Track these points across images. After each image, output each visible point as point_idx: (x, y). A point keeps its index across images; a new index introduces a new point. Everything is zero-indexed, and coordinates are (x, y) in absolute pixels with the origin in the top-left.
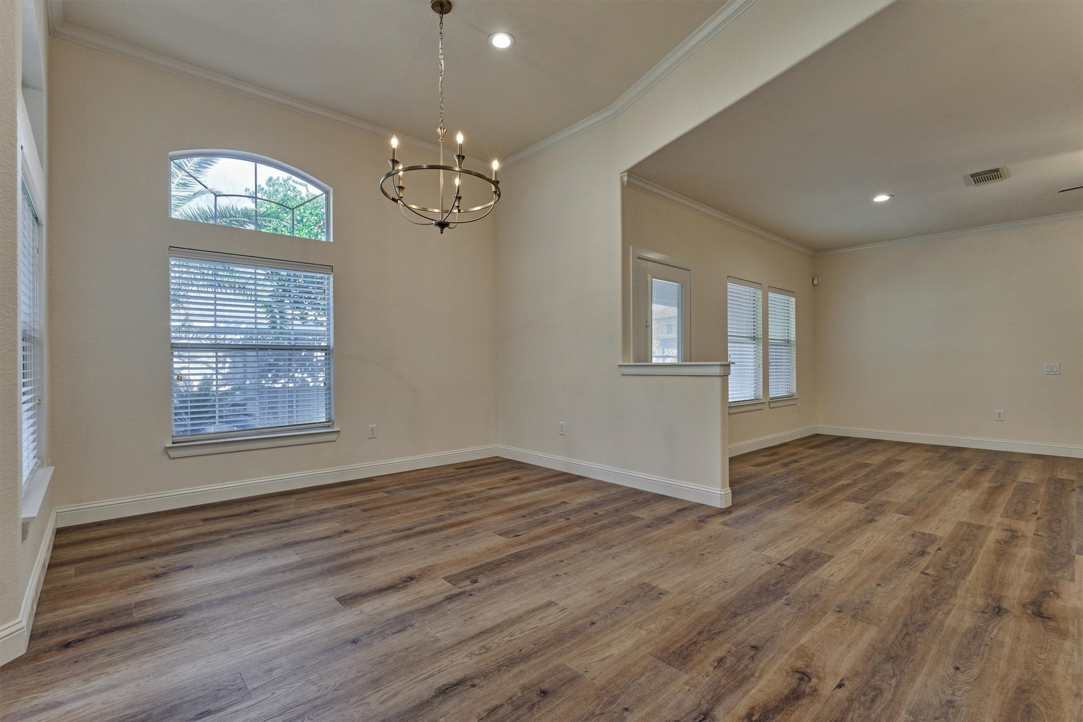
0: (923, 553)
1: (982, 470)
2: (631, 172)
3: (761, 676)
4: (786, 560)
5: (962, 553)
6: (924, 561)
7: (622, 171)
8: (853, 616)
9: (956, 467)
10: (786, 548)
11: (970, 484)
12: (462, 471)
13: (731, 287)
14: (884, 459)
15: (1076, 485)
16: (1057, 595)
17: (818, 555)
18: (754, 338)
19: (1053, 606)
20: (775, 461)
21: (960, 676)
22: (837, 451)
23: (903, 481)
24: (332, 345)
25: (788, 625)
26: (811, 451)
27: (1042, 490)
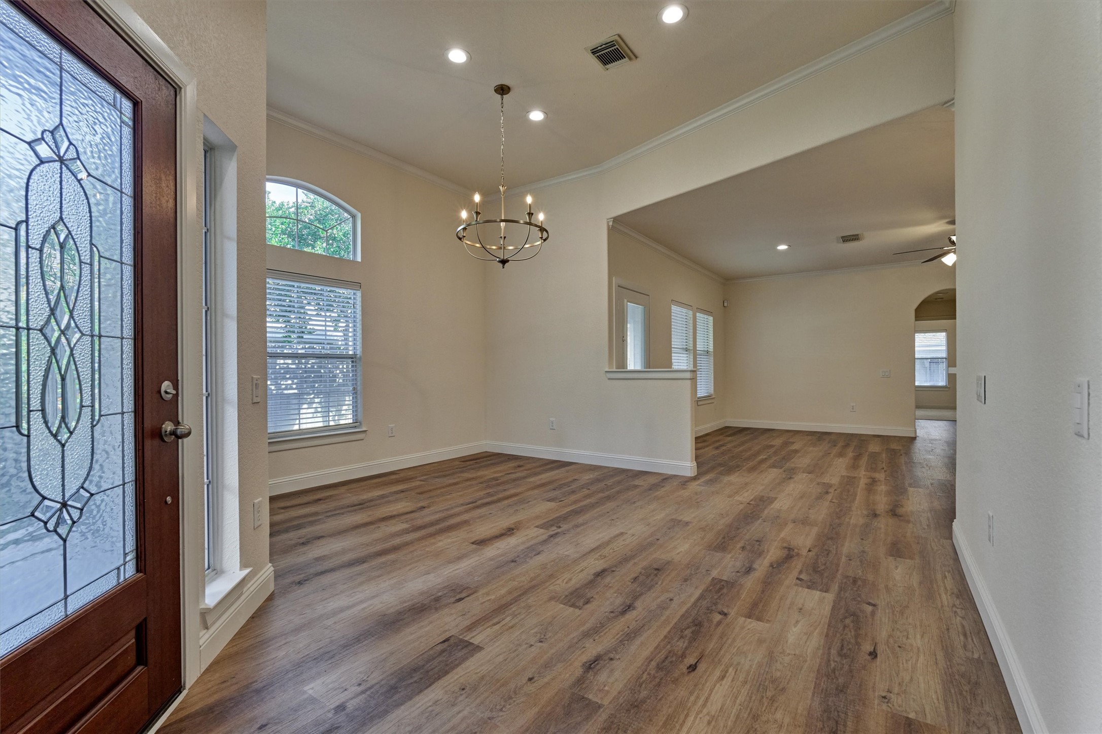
0: (827, 493)
1: (846, 446)
2: (616, 220)
3: (768, 551)
4: (751, 501)
5: (849, 491)
6: (830, 497)
7: (609, 217)
8: (802, 524)
9: (829, 445)
10: (746, 496)
11: (841, 455)
12: (468, 463)
13: (674, 308)
14: (781, 441)
15: (902, 452)
16: (902, 506)
17: (768, 498)
18: (687, 350)
19: (900, 511)
20: (707, 446)
21: (864, 542)
22: (747, 438)
23: (799, 454)
24: (359, 352)
25: (769, 530)
26: (730, 438)
27: (884, 455)
